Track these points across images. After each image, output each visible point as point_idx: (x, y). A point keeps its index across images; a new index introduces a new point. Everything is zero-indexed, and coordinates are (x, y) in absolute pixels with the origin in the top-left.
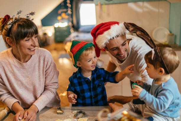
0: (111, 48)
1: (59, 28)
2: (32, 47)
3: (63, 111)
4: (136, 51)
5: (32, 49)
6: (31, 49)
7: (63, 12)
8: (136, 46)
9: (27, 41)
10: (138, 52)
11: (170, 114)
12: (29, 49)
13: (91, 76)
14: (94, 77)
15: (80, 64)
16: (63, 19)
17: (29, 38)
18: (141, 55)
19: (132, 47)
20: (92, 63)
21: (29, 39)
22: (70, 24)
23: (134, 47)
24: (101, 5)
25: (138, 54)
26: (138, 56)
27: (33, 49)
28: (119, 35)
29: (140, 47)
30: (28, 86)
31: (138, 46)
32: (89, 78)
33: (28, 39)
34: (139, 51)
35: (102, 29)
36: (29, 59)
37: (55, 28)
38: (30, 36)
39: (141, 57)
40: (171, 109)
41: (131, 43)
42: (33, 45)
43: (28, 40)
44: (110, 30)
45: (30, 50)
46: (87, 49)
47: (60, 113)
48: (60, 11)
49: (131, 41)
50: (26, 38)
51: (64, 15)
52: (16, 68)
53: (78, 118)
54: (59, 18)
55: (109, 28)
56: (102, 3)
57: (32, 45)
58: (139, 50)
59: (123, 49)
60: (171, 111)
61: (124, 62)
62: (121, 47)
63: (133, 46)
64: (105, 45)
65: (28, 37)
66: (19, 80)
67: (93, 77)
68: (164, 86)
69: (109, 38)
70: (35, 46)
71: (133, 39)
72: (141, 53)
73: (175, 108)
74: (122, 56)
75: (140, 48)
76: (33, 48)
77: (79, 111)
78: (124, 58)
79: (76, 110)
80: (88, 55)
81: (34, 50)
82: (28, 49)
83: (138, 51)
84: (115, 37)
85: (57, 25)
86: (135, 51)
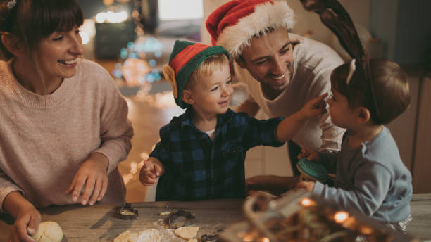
0: (253, 58)
1: (106, 24)
2: (70, 57)
3: (136, 212)
4: (310, 70)
5: (70, 63)
6: (67, 62)
8: (310, 58)
9: (58, 42)
10: (315, 72)
11: (390, 216)
12: (63, 62)
13: (213, 130)
14: (221, 132)
15: (190, 98)
16: (116, 3)
17: (63, 33)
18: (321, 78)
19: (300, 61)
20: (222, 96)
21: (63, 37)
22: (136, 14)
23: (304, 61)
25: (314, 76)
26: (316, 79)
27: (72, 62)
28: (274, 27)
29: (319, 59)
30: (52, 154)
31: (314, 57)
32: (210, 136)
33: (60, 36)
34: (317, 69)
35: (233, 14)
36: (58, 87)
37: (97, 25)
38: (64, 28)
39: (323, 81)
40: (390, 204)
41: (298, 50)
42: (72, 51)
43: (61, 39)
44: (253, 14)
45: (65, 64)
46: (209, 60)
47: (129, 215)
49: (296, 47)
50: (54, 35)
52: (22, 109)
53: (176, 228)
55: (252, 11)
57: (69, 52)
58: (316, 66)
59: (281, 61)
60: (392, 208)
61: (281, 95)
62: (277, 57)
63: (303, 58)
64: (240, 52)
65: (60, 31)
66: (31, 140)
67: (218, 132)
68: (366, 152)
69: (252, 33)
70: (76, 55)
71: (301, 41)
72: (321, 72)
73: (399, 201)
74: (280, 78)
75: (318, 63)
76: (70, 60)
77: (176, 211)
78: (283, 84)
79: (169, 208)
80: (211, 74)
81: (75, 64)
82: (59, 61)
83: (314, 68)
84: (266, 31)
85: (101, 17)
86: (308, 69)
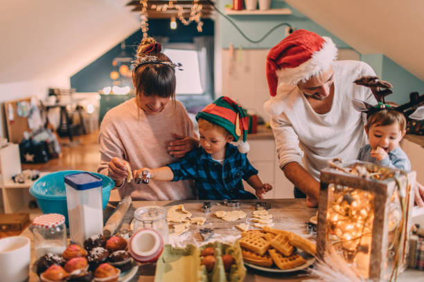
7: (123, 63)
16: (121, 77)
24: (235, 50)
48: (116, 61)
51: (124, 70)
54: (114, 75)
56: (236, 46)
85: (107, 91)
